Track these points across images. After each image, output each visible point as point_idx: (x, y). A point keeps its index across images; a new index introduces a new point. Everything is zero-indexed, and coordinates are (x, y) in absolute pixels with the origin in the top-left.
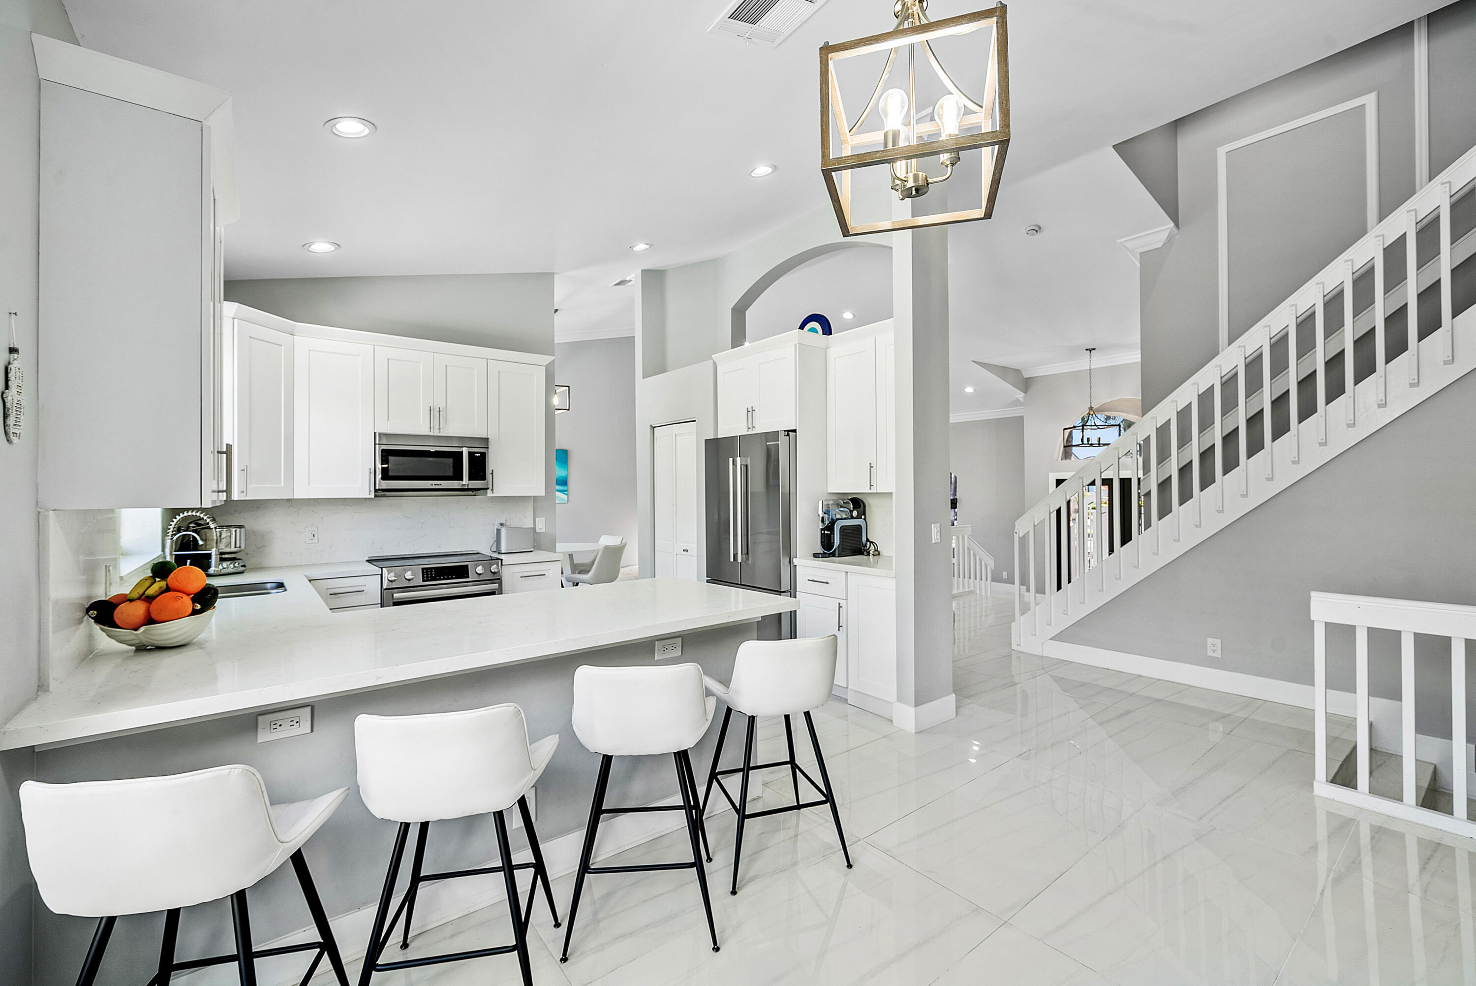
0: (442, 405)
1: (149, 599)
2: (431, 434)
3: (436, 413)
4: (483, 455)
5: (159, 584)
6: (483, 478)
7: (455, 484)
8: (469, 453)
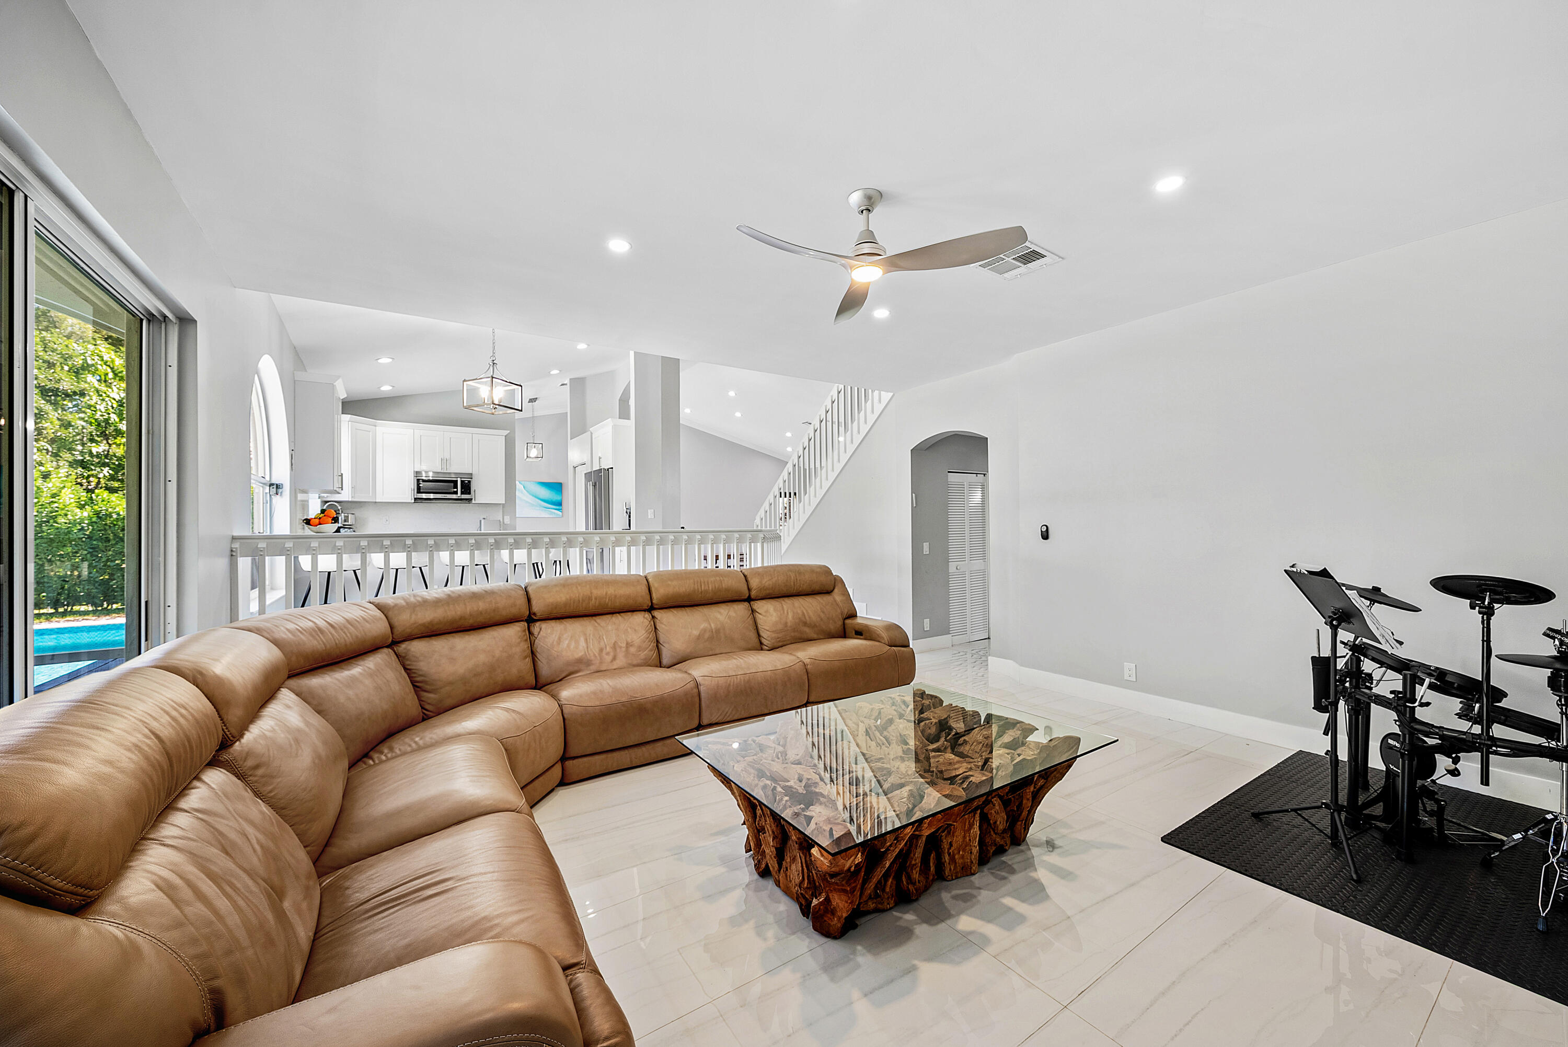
0: (448, 457)
1: (320, 518)
2: (442, 471)
3: (444, 461)
4: (469, 482)
5: (322, 515)
6: (469, 493)
7: (454, 496)
8: (461, 481)
